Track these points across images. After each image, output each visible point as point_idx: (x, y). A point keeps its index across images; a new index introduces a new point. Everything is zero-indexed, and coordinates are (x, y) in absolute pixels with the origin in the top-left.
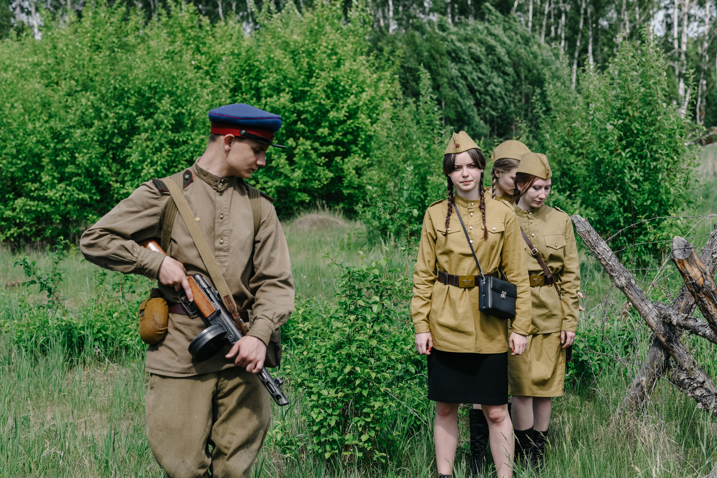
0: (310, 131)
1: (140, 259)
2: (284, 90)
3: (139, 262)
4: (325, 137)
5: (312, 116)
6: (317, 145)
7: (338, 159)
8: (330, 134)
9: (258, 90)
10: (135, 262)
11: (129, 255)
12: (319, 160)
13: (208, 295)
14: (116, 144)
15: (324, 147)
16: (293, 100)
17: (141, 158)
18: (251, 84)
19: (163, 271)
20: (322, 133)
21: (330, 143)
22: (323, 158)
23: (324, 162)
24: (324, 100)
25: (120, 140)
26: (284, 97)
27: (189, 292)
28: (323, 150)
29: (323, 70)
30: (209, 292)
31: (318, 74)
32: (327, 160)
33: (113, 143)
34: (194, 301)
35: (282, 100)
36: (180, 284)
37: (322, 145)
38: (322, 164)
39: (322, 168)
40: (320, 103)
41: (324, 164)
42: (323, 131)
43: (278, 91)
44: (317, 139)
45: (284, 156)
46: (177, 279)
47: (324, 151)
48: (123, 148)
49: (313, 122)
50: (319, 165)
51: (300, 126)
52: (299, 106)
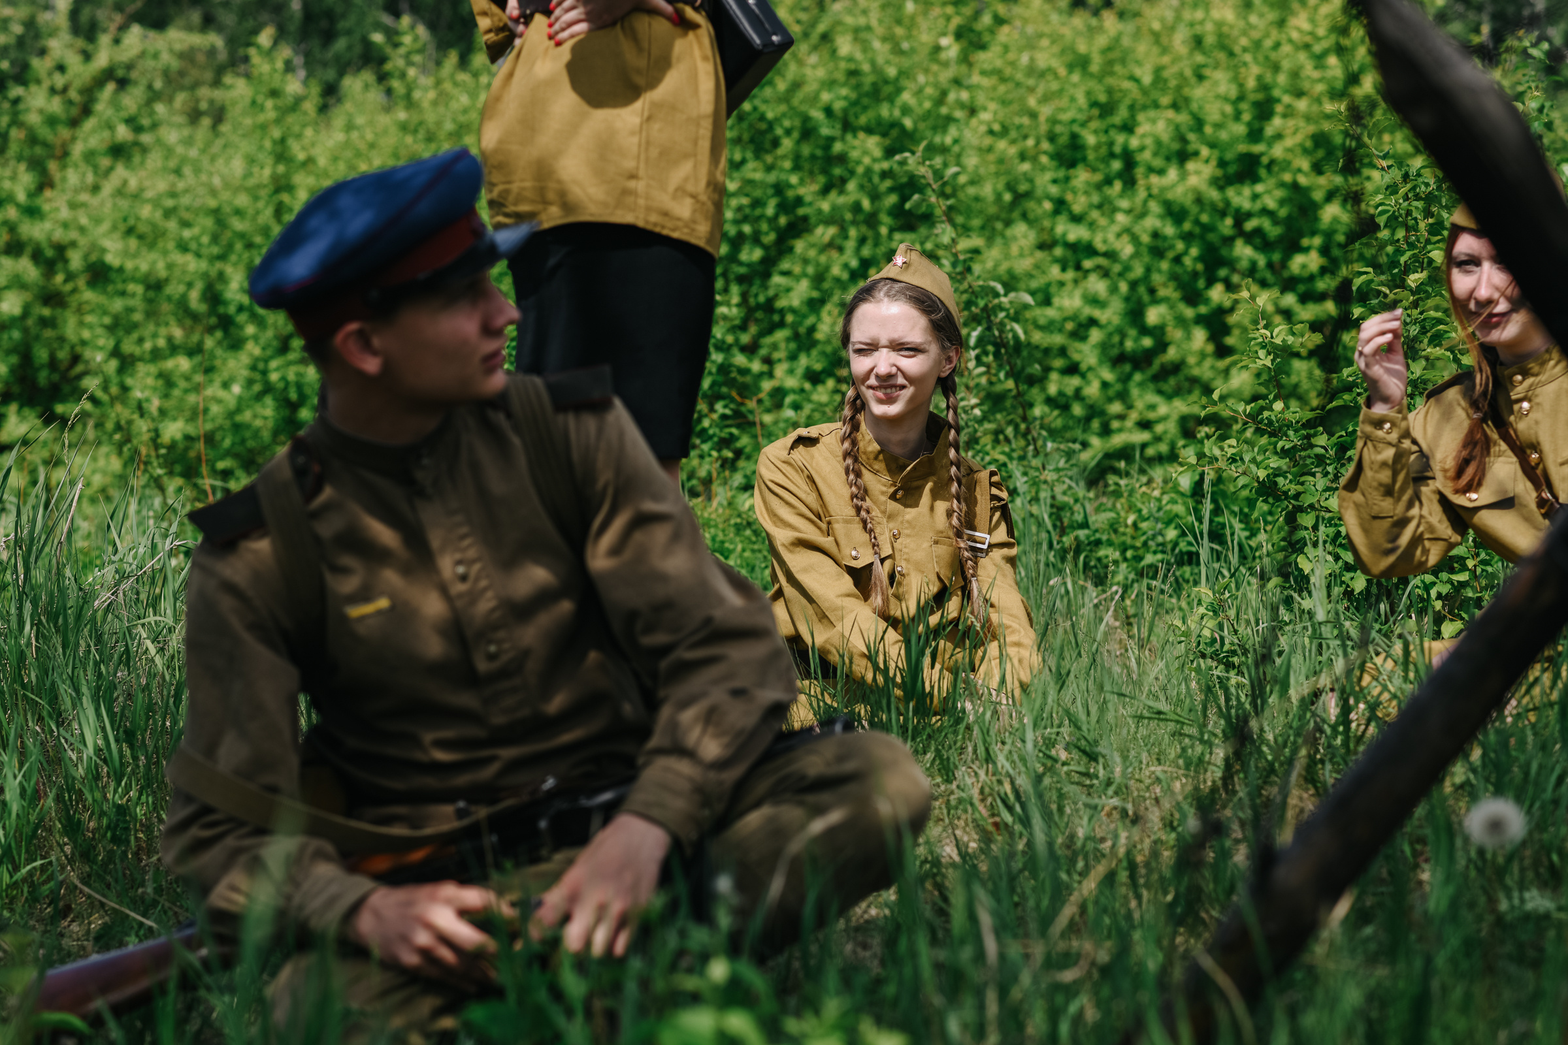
0: (1270, 265)
2: (1196, 154)
4: (1312, 278)
5: (1276, 221)
8: (1323, 270)
9: (1129, 160)
14: (749, 265)
16: (1221, 183)
17: (815, 294)
18: (1111, 144)
20: (1304, 266)
24: (1306, 174)
25: (757, 254)
26: (1198, 173)
29: (1299, 94)
31: (1289, 106)
33: (741, 264)
35: (1193, 181)
37: (1304, 299)
40: (1295, 186)
42: (1306, 262)
43: (1183, 156)
44: (1289, 284)
45: (1200, 336)
48: (767, 275)
49: (1280, 239)
51: (1243, 252)
52: (1240, 198)
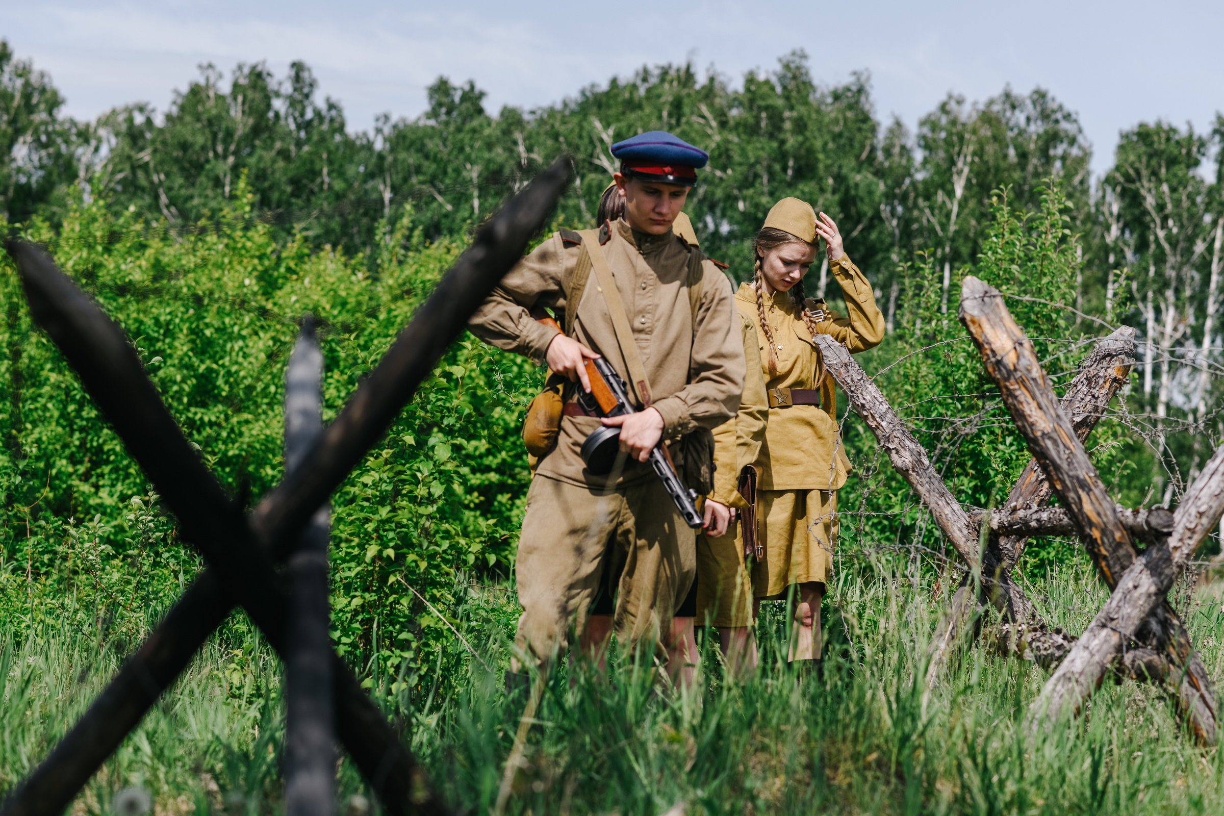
1: (524, 333)
3: (522, 337)
6: (465, 470)
7: (504, 498)
10: (518, 337)
11: (512, 325)
12: (468, 497)
13: (611, 384)
15: (478, 475)
19: (550, 353)
21: (487, 469)
22: (476, 494)
23: (477, 501)
27: (585, 380)
28: (476, 480)
30: (612, 380)
32: (482, 498)
34: (591, 393)
36: (575, 370)
38: (472, 505)
39: (472, 513)
41: (477, 507)
46: (568, 364)
47: (478, 482)
50: (467, 507)
